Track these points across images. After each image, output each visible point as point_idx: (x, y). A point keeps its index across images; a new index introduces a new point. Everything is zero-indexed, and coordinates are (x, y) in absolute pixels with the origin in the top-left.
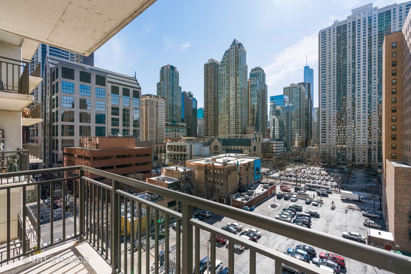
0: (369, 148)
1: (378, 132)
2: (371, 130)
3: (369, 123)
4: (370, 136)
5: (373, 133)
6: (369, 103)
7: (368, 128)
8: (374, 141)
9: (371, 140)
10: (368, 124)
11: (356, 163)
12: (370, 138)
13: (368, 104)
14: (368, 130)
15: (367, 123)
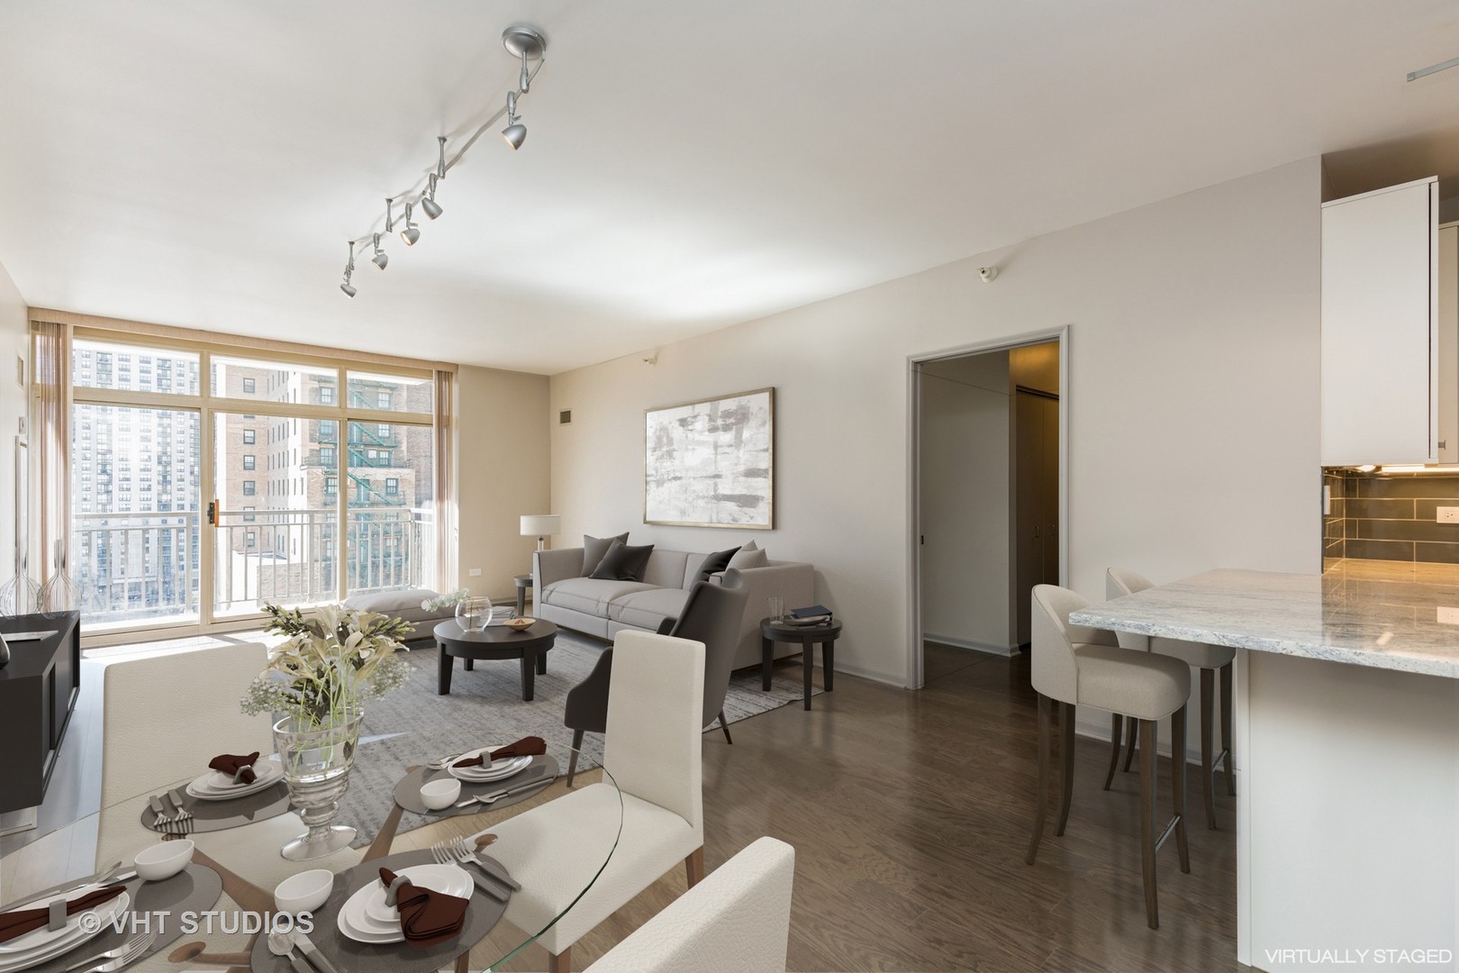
0: (164, 526)
1: (192, 473)
2: (170, 463)
3: (160, 440)
4: (165, 481)
5: (174, 477)
6: (160, 372)
7: (159, 458)
8: (180, 502)
9: (169, 497)
10: (159, 443)
11: (115, 582)
12: (165, 492)
13: (159, 375)
14: (160, 463)
15: (155, 439)
